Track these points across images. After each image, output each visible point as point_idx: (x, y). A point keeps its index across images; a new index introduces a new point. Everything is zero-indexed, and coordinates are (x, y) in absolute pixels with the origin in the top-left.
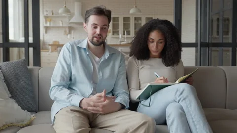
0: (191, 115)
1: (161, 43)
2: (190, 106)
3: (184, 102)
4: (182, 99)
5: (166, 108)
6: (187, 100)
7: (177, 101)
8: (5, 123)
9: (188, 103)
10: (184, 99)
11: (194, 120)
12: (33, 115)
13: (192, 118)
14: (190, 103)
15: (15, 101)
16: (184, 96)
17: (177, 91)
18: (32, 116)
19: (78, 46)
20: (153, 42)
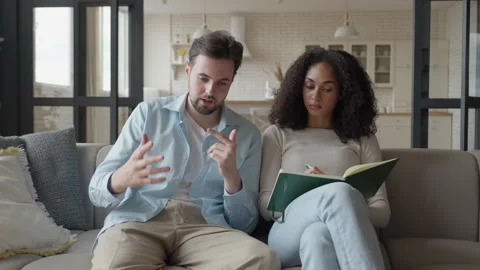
0: (344, 249)
1: (329, 90)
2: (344, 231)
3: (333, 220)
4: (329, 215)
5: (302, 233)
6: (338, 217)
7: (322, 218)
8: (8, 248)
9: (340, 224)
10: (333, 216)
11: (349, 260)
12: (75, 235)
13: (346, 256)
14: (344, 224)
15: (43, 207)
16: (334, 211)
17: (322, 198)
18: (72, 237)
19: (165, 107)
20: (312, 88)
